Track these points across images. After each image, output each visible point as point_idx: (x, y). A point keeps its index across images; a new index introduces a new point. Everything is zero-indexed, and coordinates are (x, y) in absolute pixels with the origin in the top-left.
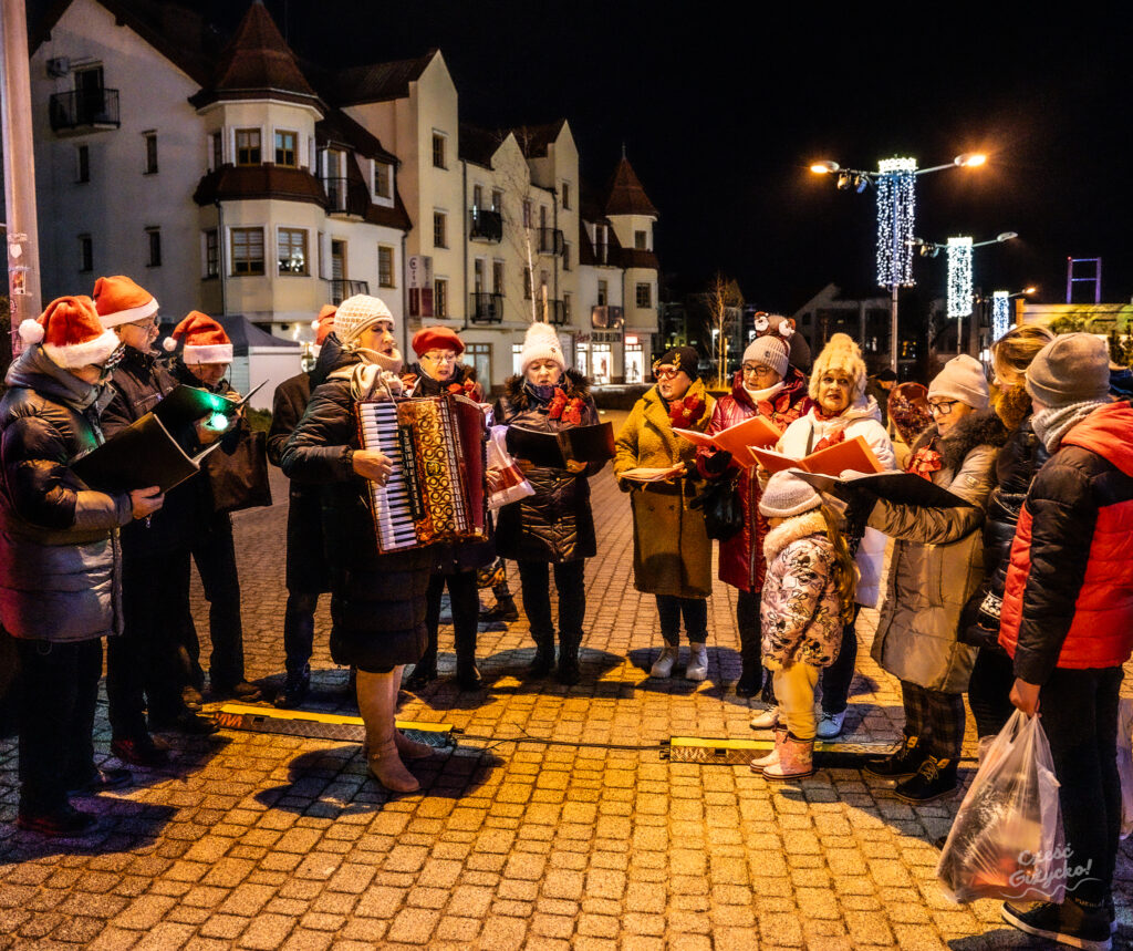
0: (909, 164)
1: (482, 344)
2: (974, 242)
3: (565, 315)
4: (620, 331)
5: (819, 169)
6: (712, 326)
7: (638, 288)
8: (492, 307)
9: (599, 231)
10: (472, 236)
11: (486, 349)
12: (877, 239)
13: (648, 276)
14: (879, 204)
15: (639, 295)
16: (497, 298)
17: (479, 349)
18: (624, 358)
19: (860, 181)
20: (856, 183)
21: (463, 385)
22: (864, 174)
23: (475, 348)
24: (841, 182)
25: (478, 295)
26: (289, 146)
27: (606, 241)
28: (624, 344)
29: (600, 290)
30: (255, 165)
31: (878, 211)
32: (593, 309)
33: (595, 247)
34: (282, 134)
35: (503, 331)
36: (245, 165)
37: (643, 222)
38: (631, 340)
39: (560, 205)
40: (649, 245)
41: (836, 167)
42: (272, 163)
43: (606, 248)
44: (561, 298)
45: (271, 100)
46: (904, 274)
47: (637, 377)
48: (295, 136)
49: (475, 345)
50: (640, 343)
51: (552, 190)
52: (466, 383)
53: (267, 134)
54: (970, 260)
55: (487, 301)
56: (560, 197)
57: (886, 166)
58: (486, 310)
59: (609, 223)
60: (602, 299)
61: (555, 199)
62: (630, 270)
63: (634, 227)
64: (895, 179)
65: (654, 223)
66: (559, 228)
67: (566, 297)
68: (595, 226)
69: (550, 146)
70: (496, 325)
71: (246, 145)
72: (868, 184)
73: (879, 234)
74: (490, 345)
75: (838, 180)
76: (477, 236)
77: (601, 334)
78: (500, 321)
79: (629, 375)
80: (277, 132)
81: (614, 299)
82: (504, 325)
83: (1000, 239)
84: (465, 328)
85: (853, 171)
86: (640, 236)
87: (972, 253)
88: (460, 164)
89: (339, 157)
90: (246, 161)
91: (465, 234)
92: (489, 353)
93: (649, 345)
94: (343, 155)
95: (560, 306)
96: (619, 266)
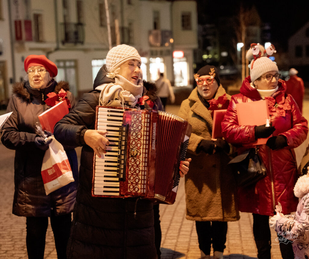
1: (70, 61)
3: (130, 37)
4: (170, 48)
6: (237, 42)
7: (183, 16)
8: (76, 33)
11: (73, 64)
13: (190, 6)
15: (183, 21)
16: (80, 27)
17: (68, 64)
18: (173, 68)
21: (57, 93)
23: (65, 64)
25: (66, 24)
28: (172, 58)
29: (154, 18)
32: (150, 33)
35: (85, 50)
38: (178, 54)
44: (126, 25)
47: (183, 82)
49: (64, 61)
50: (185, 56)
52: (60, 92)
55: (72, 29)
58: (72, 36)
60: (156, 26)
62: (176, 3)
67: (130, 24)
70: (79, 46)
74: (76, 61)
77: (156, 51)
78: (82, 43)
79: (177, 80)
81: (165, 24)
82: (86, 46)
84: (57, 49)
92: (76, 67)
93: (191, 58)
95: (125, 31)
96: (169, 1)
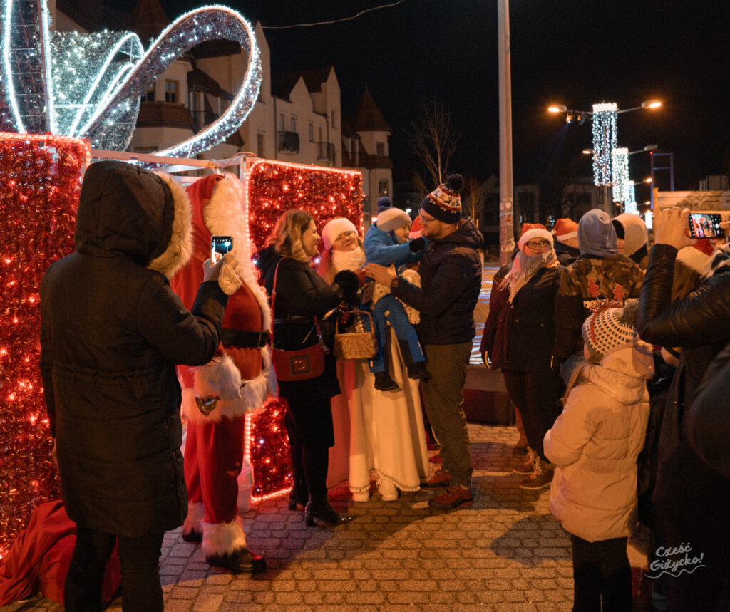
0: (612, 107)
2: (629, 151)
4: (368, 213)
5: (554, 110)
7: (380, 183)
9: (353, 143)
10: (280, 149)
12: (593, 155)
13: (386, 174)
14: (593, 133)
15: (380, 187)
19: (581, 118)
20: (579, 119)
22: (583, 113)
24: (569, 119)
26: (173, 90)
27: (357, 150)
30: (150, 103)
31: (593, 137)
33: (350, 155)
34: (169, 81)
36: (144, 103)
37: (381, 137)
39: (330, 125)
40: (386, 152)
41: (565, 109)
42: (163, 102)
43: (358, 155)
48: (177, 83)
51: (325, 115)
53: (159, 82)
54: (627, 163)
56: (330, 120)
57: (598, 108)
59: (359, 138)
61: (327, 121)
62: (373, 170)
63: (376, 140)
64: (604, 117)
65: (388, 137)
66: (330, 142)
68: (350, 140)
69: (323, 84)
72: (586, 120)
73: (594, 152)
75: (566, 118)
76: (284, 149)
80: (166, 80)
83: (646, 149)
85: (576, 112)
86: (380, 146)
87: (629, 159)
88: (272, 99)
89: (199, 96)
91: (276, 148)
94: (202, 95)
96: (367, 168)
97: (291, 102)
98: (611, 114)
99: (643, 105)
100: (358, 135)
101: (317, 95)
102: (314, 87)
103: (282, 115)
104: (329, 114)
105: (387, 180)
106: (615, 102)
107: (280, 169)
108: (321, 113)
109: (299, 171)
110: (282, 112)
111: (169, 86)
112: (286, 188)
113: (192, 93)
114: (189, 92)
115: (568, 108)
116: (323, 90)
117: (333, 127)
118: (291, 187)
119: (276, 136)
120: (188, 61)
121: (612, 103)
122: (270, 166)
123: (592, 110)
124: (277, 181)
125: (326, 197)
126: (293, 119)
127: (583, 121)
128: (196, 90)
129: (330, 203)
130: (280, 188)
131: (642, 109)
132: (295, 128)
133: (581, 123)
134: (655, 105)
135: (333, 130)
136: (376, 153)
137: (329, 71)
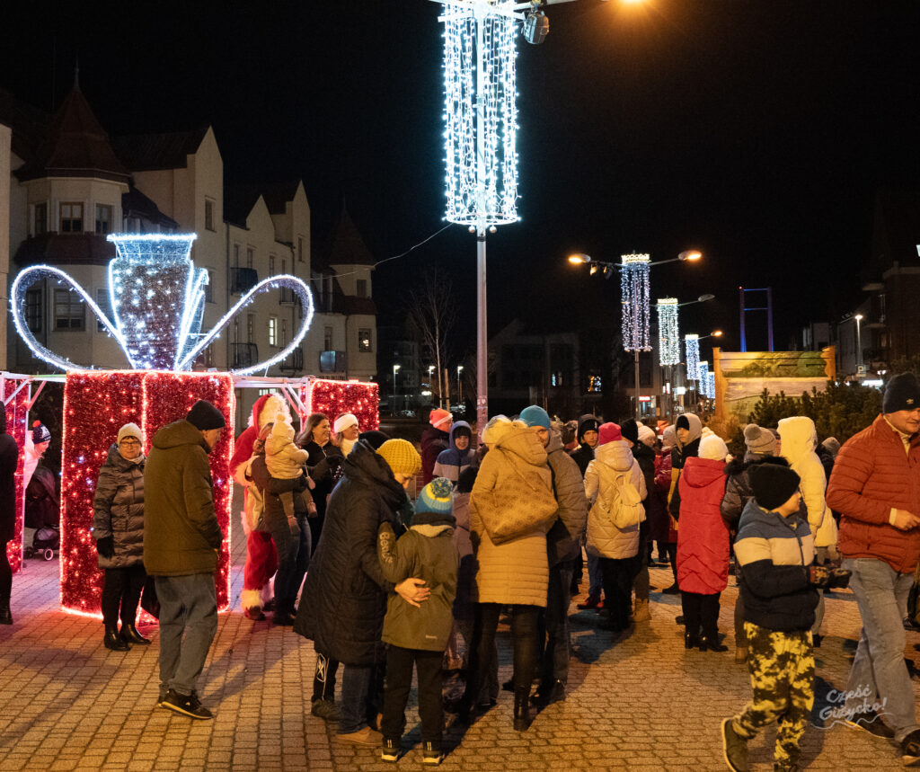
0: (644, 259)
2: (679, 303)
5: (575, 260)
7: (360, 333)
9: (325, 282)
10: (233, 291)
12: (621, 315)
13: (369, 321)
14: (623, 288)
15: (360, 339)
19: (608, 270)
20: (605, 271)
22: (610, 264)
24: (593, 271)
26: (105, 218)
27: (331, 290)
29: (326, 336)
30: (77, 233)
31: (621, 293)
32: (321, 354)
33: (322, 296)
34: (100, 206)
36: (69, 234)
37: (363, 272)
39: (297, 258)
40: (369, 292)
41: (589, 259)
42: (92, 233)
43: (331, 296)
45: (95, 179)
46: (643, 341)
48: (110, 208)
51: (290, 244)
53: (89, 207)
54: (676, 318)
56: (296, 251)
57: (626, 260)
59: (334, 272)
60: (328, 344)
61: (292, 251)
62: (351, 317)
63: (355, 276)
64: (634, 270)
65: (372, 272)
68: (322, 277)
69: (288, 203)
71: (68, 216)
72: (613, 272)
73: (623, 311)
75: (590, 269)
76: (237, 291)
80: (98, 205)
81: (339, 344)
83: (700, 299)
85: (602, 263)
86: (361, 284)
87: (678, 312)
88: (224, 225)
89: (135, 224)
90: (69, 230)
91: (227, 290)
94: (138, 222)
96: (344, 314)
97: (248, 229)
98: (642, 265)
99: (680, 257)
100: (331, 269)
101: (280, 218)
102: (276, 208)
103: (237, 246)
104: (296, 244)
105: (370, 330)
106: (648, 253)
107: (330, 385)
108: (285, 241)
109: (340, 386)
110: (237, 243)
111: (101, 212)
112: (332, 397)
113: (126, 220)
114: (124, 218)
115: (592, 259)
116: (287, 211)
117: (300, 260)
118: (335, 396)
119: (228, 272)
120: (125, 182)
121: (643, 254)
122: (324, 383)
123: (620, 262)
124: (327, 393)
125: (356, 401)
126: (250, 251)
127: (610, 274)
128: (131, 217)
129: (358, 406)
130: (329, 396)
131: (680, 261)
132: (251, 262)
133: (608, 277)
134: (694, 257)
135: (301, 263)
136: (355, 294)
137: (297, 186)
